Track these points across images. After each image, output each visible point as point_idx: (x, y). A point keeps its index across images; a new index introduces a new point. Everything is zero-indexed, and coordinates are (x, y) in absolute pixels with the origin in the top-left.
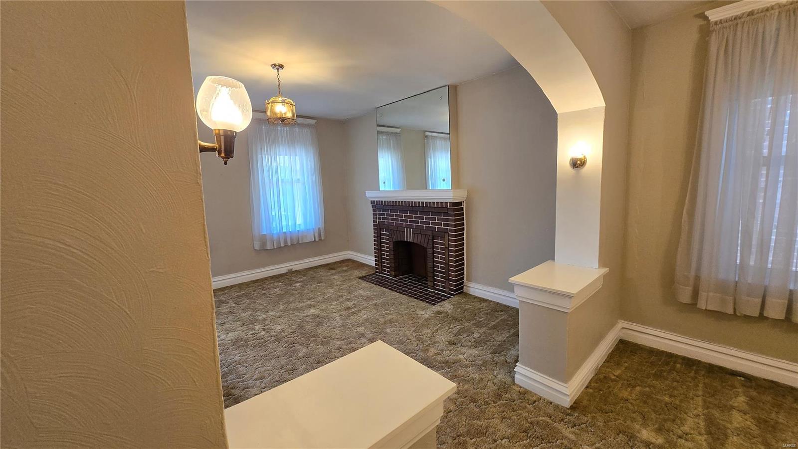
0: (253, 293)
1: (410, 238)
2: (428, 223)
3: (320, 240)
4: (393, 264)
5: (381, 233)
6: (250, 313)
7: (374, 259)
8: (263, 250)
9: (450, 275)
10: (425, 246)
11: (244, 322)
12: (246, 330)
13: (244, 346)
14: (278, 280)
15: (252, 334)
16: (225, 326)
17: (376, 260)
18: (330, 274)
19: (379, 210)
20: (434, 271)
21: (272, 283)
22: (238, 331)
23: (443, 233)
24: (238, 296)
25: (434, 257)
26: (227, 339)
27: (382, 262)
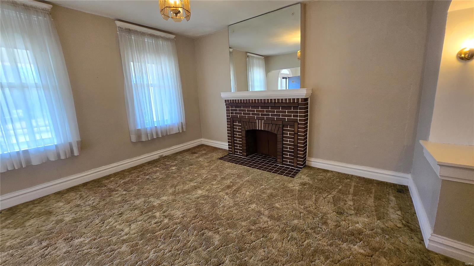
0: (137, 179)
1: (261, 127)
2: (279, 115)
3: (183, 131)
4: (245, 147)
5: (233, 124)
6: (143, 199)
7: (227, 144)
8: (139, 142)
9: (298, 154)
10: (275, 132)
11: (143, 211)
12: (148, 219)
13: (153, 239)
14: (154, 165)
15: (155, 223)
16: (124, 217)
17: (229, 145)
18: (194, 157)
19: (232, 107)
20: (283, 151)
21: (150, 168)
22: (139, 221)
23: (293, 123)
24: (125, 183)
25: (283, 140)
26: (132, 232)
27: (235, 146)
